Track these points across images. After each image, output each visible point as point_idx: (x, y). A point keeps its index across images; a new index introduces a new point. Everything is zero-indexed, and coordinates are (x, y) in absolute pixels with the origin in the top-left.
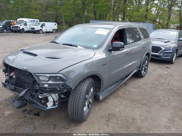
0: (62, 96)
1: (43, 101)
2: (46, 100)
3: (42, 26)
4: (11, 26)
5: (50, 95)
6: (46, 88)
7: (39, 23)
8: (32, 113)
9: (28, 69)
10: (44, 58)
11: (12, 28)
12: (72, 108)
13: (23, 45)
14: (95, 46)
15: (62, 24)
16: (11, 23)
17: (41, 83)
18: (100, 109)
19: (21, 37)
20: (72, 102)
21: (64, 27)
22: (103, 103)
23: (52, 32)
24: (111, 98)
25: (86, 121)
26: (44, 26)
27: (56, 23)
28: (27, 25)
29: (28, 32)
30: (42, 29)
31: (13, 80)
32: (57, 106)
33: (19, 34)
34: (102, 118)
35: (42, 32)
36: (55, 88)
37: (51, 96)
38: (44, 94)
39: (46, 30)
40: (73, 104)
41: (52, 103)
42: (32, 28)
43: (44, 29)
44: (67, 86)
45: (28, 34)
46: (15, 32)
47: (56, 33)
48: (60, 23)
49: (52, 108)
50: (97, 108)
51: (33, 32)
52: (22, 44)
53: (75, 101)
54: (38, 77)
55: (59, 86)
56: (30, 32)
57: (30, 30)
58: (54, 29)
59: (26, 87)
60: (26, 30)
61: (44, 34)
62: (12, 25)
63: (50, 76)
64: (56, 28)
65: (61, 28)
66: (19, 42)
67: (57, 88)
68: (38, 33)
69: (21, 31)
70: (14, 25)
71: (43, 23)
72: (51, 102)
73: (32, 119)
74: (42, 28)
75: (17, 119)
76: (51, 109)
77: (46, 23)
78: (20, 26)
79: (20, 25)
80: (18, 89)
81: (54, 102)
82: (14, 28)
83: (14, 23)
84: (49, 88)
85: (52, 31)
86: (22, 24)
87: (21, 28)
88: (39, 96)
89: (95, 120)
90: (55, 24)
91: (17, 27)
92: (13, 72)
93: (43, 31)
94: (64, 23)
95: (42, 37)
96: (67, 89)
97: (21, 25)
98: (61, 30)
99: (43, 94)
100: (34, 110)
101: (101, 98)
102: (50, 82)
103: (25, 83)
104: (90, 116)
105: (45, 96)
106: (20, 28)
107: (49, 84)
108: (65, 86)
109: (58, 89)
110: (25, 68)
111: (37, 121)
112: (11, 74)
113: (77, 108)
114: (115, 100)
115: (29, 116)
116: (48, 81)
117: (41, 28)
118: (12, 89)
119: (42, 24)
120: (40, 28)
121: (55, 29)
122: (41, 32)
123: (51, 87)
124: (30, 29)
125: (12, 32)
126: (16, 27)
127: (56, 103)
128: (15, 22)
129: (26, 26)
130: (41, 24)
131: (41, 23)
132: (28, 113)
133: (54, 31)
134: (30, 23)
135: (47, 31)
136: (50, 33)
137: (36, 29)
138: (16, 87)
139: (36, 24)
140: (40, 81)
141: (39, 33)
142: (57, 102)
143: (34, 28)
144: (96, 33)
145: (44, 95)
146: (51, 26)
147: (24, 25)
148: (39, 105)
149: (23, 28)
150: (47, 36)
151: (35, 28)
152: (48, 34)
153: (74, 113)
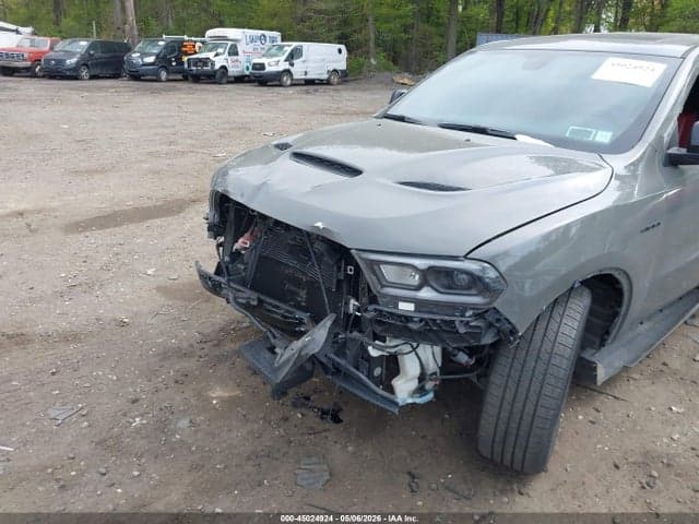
0: (463, 358)
1: (377, 371)
2: (392, 365)
3: (291, 57)
4: (185, 59)
5: (414, 349)
6: (407, 318)
7: (281, 48)
8: (312, 408)
9: (336, 230)
10: (390, 183)
11: (186, 66)
12: (504, 415)
13: (232, 129)
14: (604, 137)
15: (364, 49)
16: (185, 46)
17: (385, 296)
18: (593, 423)
19: (220, 98)
20: (506, 387)
21: (373, 61)
22: (602, 397)
23: (327, 83)
24: (635, 379)
25: (543, 473)
26: (298, 58)
27: (343, 47)
28: (237, 54)
29: (240, 79)
30: (292, 70)
31: (243, 267)
32: (430, 396)
33: (209, 87)
34: (617, 467)
35: (289, 82)
36: (445, 321)
37: (417, 354)
38: (391, 342)
39: (306, 73)
40: (509, 397)
41: (414, 384)
42: (256, 67)
43: (298, 71)
44: (498, 320)
45: (242, 86)
46: (197, 78)
47: (339, 87)
48: (358, 48)
49: (410, 401)
50: (580, 417)
51: (260, 79)
52: (227, 126)
53: (522, 390)
54: (376, 267)
55: (462, 316)
56: (246, 79)
57: (247, 73)
58: (335, 70)
59: (299, 299)
60: (236, 74)
61: (298, 88)
62: (186, 54)
63: (431, 268)
64: (342, 66)
65: (361, 66)
66: (218, 117)
67: (457, 323)
68: (276, 86)
69: (218, 75)
70: (196, 53)
71: (295, 44)
72: (412, 379)
73: (313, 432)
74: (292, 65)
75: (256, 426)
76: (408, 405)
77: (306, 46)
78: (214, 59)
79: (214, 53)
80: (270, 304)
81: (422, 378)
82: (196, 65)
83: (194, 46)
84: (421, 320)
85: (325, 76)
86: (220, 50)
87: (217, 67)
88: (370, 348)
89: (583, 476)
90: (340, 51)
91: (205, 62)
92: (247, 235)
93: (295, 77)
94: (372, 44)
95: (291, 99)
96: (499, 331)
97: (217, 55)
98: (360, 73)
99: (384, 342)
100: (315, 392)
101: (602, 374)
102: (426, 294)
103: (298, 282)
104: (557, 453)
105: (393, 350)
106: (213, 64)
107: (420, 304)
108: (490, 317)
109: (462, 330)
110: (320, 224)
111: (339, 446)
112: (241, 240)
113: (527, 419)
114: (654, 387)
115: (300, 416)
116: (418, 288)
117: (286, 66)
118: (248, 303)
119: (292, 51)
120: (284, 66)
121: (338, 68)
122: (286, 79)
123: (431, 316)
124: (248, 69)
125: (185, 79)
126: (200, 60)
127: (429, 385)
128: (198, 44)
129: (235, 57)
130: (288, 50)
131: (289, 46)
132: (295, 405)
133: (335, 79)
134: (250, 48)
135: (308, 77)
136: (318, 84)
137: (268, 69)
138: (263, 297)
139: (270, 49)
140: (383, 286)
141: (280, 86)
142: (435, 380)
143: (262, 66)
144: (597, 76)
145: (388, 343)
146: (323, 57)
147: (230, 54)
148: (367, 387)
149: (225, 64)
150: (309, 96)
151: (266, 65)
152: (311, 88)
153: (511, 439)
